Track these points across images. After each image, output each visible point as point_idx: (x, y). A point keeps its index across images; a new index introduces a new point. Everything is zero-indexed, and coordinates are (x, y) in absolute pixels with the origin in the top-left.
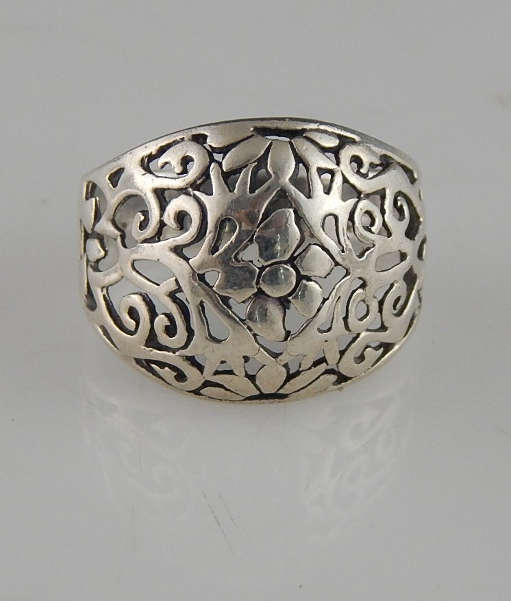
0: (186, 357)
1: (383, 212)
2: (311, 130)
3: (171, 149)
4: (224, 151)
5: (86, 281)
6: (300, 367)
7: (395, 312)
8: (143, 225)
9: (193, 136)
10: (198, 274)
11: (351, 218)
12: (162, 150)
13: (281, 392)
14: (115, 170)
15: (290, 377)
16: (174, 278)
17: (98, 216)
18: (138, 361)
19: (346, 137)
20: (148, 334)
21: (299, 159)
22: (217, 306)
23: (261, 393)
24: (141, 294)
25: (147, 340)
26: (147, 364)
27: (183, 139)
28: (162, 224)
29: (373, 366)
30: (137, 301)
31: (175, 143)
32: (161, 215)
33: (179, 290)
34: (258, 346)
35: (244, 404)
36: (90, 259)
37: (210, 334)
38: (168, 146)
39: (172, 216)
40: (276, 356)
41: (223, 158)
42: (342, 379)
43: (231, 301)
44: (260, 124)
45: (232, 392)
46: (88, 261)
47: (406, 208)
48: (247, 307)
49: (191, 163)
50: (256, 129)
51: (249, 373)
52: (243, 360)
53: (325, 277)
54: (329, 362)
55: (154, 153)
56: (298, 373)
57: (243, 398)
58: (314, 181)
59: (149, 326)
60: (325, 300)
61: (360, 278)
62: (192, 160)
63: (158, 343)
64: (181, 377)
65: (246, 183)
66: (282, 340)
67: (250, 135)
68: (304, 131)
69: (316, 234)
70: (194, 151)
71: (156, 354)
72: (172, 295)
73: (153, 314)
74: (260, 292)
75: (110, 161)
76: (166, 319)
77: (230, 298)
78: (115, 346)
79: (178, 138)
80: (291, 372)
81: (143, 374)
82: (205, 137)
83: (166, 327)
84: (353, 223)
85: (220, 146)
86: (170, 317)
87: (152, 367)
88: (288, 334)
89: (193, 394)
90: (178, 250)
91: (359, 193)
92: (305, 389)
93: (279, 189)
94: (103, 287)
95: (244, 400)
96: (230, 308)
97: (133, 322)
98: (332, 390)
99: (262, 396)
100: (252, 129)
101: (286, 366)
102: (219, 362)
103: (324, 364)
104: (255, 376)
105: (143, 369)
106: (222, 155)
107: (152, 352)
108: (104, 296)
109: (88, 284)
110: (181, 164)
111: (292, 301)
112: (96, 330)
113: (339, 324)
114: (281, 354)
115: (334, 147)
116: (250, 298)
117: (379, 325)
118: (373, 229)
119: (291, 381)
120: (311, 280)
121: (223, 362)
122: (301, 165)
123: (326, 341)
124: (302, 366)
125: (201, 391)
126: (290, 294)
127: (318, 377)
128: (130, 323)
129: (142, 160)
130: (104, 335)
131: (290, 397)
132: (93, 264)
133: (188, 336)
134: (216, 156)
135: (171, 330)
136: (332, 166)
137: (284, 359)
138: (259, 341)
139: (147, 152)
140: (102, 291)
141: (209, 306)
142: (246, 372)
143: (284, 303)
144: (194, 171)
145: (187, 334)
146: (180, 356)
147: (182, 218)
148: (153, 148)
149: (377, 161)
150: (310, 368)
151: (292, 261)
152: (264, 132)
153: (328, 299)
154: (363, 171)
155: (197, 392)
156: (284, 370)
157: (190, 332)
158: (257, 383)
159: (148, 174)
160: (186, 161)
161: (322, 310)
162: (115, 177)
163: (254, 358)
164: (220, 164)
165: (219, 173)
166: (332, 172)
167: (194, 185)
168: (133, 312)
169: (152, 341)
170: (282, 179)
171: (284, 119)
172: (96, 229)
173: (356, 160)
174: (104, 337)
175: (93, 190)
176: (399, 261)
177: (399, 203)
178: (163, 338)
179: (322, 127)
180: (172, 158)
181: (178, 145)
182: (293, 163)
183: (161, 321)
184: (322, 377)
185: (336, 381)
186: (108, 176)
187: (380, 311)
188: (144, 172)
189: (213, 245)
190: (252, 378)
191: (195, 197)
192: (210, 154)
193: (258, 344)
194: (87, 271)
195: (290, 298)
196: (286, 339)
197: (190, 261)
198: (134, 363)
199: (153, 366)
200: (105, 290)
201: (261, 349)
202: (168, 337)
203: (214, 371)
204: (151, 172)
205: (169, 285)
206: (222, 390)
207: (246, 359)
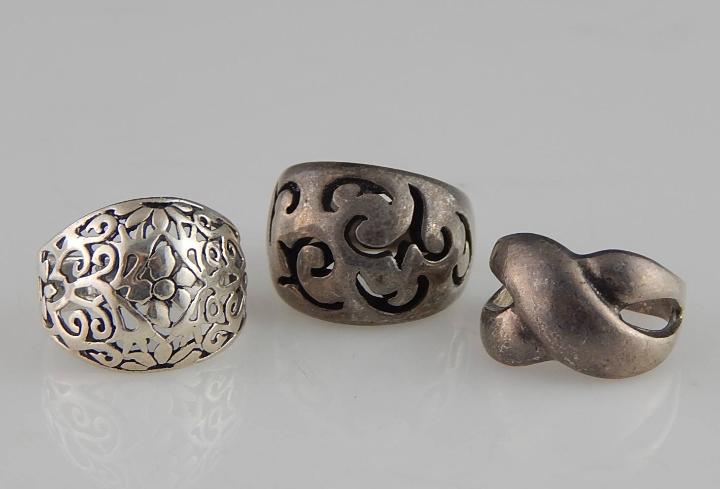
0: (112, 343)
1: (221, 250)
2: (176, 203)
3: (93, 221)
4: (125, 217)
5: (46, 311)
6: (180, 345)
7: (233, 314)
8: (80, 268)
9: (106, 211)
10: (117, 291)
11: (204, 252)
12: (88, 222)
13: (169, 362)
14: (60, 239)
15: (174, 352)
16: (101, 295)
17: (50, 270)
18: (82, 353)
19: (196, 207)
20: (87, 333)
21: (171, 219)
22: (128, 308)
23: (158, 364)
24: (81, 310)
25: (87, 337)
26: (87, 354)
27: (100, 214)
28: (92, 264)
29: (222, 346)
30: (79, 314)
31: (96, 216)
32: (91, 259)
33: (105, 302)
34: (155, 331)
35: (148, 372)
36: (47, 297)
37: (125, 327)
38: (92, 219)
39: (98, 258)
40: (165, 337)
41: (126, 221)
42: (205, 354)
43: (136, 305)
44: (146, 201)
45: (140, 364)
46: (46, 299)
47: (233, 249)
48: (147, 307)
49: (106, 227)
50: (144, 204)
51: (150, 351)
52: (146, 342)
53: (191, 287)
54: (197, 341)
55: (83, 225)
56: (179, 349)
57: (147, 368)
58: (181, 230)
59: (88, 328)
60: (192, 301)
61: (211, 289)
62: (107, 225)
63: (93, 338)
64: (109, 359)
65: (140, 233)
66: (169, 326)
67: (140, 206)
68: (172, 203)
69: (184, 261)
70: (108, 220)
71: (92, 345)
72: (101, 306)
73: (90, 321)
74: (154, 298)
75: (57, 235)
76: (98, 321)
77: (136, 303)
78: (67, 346)
79: (97, 213)
80: (174, 349)
81: (85, 361)
82: (113, 211)
83: (99, 326)
84: (205, 255)
85: (123, 214)
86: (101, 320)
87: (90, 356)
88: (172, 323)
89: (116, 369)
90: (102, 278)
91: (207, 238)
92: (184, 360)
93: (160, 235)
94: (57, 311)
95: (148, 369)
96: (136, 309)
97: (78, 328)
98: (199, 362)
99: (159, 366)
100: (141, 203)
101: (171, 344)
102: (132, 344)
103: (194, 343)
104: (153, 353)
105: (85, 358)
106: (124, 220)
107: (90, 344)
108: (58, 316)
109: (47, 312)
110: (101, 227)
111: (173, 302)
112: (53, 340)
113: (201, 317)
114: (168, 336)
115: (190, 212)
116: (148, 301)
117: (224, 321)
118: (216, 259)
119: (175, 354)
120: (183, 289)
121: (134, 344)
122: (172, 222)
123: (195, 327)
124: (181, 344)
125: (122, 366)
126: (171, 298)
127: (191, 352)
128: (75, 329)
129: (76, 230)
130: (60, 341)
131: (175, 366)
132: (49, 300)
133: (112, 329)
134: (121, 221)
135: (101, 328)
136: (190, 222)
137: (170, 339)
138: (156, 329)
139: (79, 225)
140: (57, 313)
141: (123, 310)
142: (148, 351)
143: (168, 303)
144: (108, 231)
145: (111, 328)
146: (107, 343)
147: (103, 258)
148: (82, 222)
149: (215, 222)
150: (186, 346)
151: (171, 277)
152: (149, 205)
153: (194, 300)
154: (208, 226)
155: (118, 367)
156: (171, 347)
157: (114, 328)
158: (155, 356)
159: (81, 237)
160: (103, 225)
161: (191, 306)
162: (60, 244)
163: (152, 339)
164: (124, 225)
165: (123, 229)
166: (190, 226)
167: (110, 238)
168: (77, 322)
169: (90, 337)
170: (162, 230)
171: (159, 198)
172: (50, 279)
173: (203, 220)
174: (60, 343)
175: (46, 255)
176: (229, 283)
177: (230, 247)
178: (97, 334)
179: (182, 201)
180: (95, 225)
181: (97, 218)
182: (167, 221)
183: (95, 323)
184: (193, 352)
185: (201, 356)
186: (56, 243)
187: (224, 311)
188: (78, 236)
189: (124, 272)
190: (152, 354)
191: (111, 245)
192: (117, 220)
193: (155, 330)
194: (46, 305)
195: (172, 300)
196: (171, 327)
197: (111, 283)
198: (79, 354)
199: (91, 354)
200: (58, 312)
201: (157, 334)
202: (99, 332)
203: (128, 351)
204: (81, 236)
205: (98, 300)
206: (135, 363)
207: (148, 340)
